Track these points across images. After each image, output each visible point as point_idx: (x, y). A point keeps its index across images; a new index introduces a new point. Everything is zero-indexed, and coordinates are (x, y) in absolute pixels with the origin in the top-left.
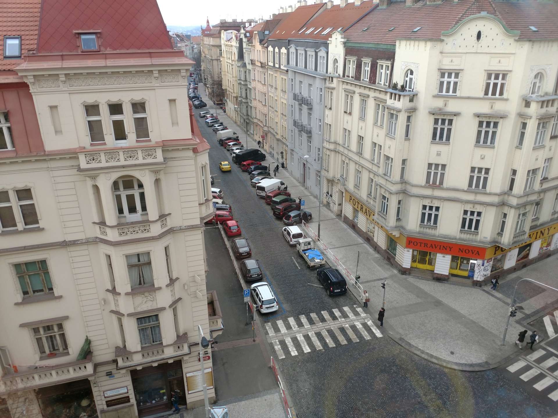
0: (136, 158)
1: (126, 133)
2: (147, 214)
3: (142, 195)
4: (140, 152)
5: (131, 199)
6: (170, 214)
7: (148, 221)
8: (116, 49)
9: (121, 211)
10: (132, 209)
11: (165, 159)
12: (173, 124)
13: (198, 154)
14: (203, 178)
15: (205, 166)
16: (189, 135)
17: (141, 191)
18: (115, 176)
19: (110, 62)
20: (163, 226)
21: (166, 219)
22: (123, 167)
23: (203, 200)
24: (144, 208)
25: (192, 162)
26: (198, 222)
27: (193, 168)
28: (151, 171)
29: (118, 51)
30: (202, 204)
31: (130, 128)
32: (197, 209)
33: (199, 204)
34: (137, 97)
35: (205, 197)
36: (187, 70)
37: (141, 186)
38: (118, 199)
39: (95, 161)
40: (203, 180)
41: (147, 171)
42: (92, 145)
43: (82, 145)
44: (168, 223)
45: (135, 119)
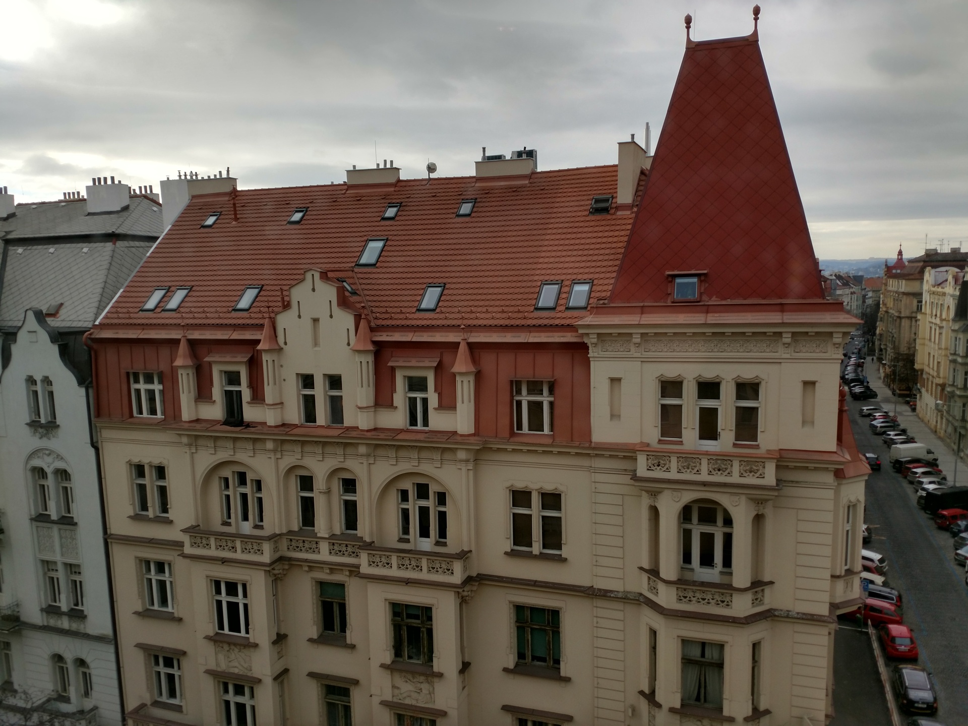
0: (729, 473)
1: (719, 430)
2: (731, 574)
3: (728, 539)
4: (736, 464)
5: (707, 541)
6: (772, 583)
7: (730, 587)
8: (725, 299)
9: (687, 558)
10: (707, 560)
11: (779, 482)
12: (804, 423)
13: (844, 481)
14: (848, 527)
15: (855, 506)
16: (832, 446)
17: (727, 530)
18: (688, 497)
19: (712, 318)
20: (756, 601)
21: (763, 590)
22: (705, 484)
23: (841, 570)
24: (727, 561)
25: (830, 494)
26: (825, 611)
27: (830, 505)
28: (752, 499)
29: (729, 302)
30: (839, 577)
31: (726, 422)
32: (827, 585)
33: (833, 576)
34: (748, 373)
35: (846, 565)
36: (845, 334)
37: (728, 521)
38: (687, 534)
39: (660, 467)
40: (848, 531)
41: (743, 498)
42: (660, 441)
43: (646, 440)
44: (767, 599)
45: (738, 409)
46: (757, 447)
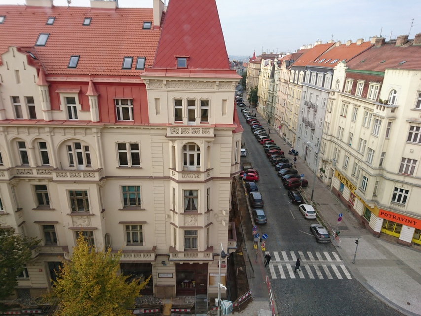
2: (200, 167)
3: (199, 155)
4: (201, 129)
5: (192, 156)
6: (213, 169)
7: (199, 171)
8: (196, 67)
9: (185, 163)
10: (192, 163)
11: (215, 135)
12: (223, 114)
13: (235, 134)
14: (236, 149)
15: (238, 142)
16: (231, 122)
17: (198, 153)
18: (185, 142)
19: (192, 75)
20: (208, 175)
21: (210, 171)
22: (191, 137)
23: (234, 163)
24: (199, 163)
26: (229, 176)
27: (231, 142)
29: (197, 69)
30: (233, 165)
32: (229, 168)
33: (231, 165)
34: (205, 97)
35: (235, 161)
36: (236, 82)
37: (199, 150)
38: (185, 155)
42: (175, 123)
43: (170, 122)
44: (211, 175)
46: (208, 123)
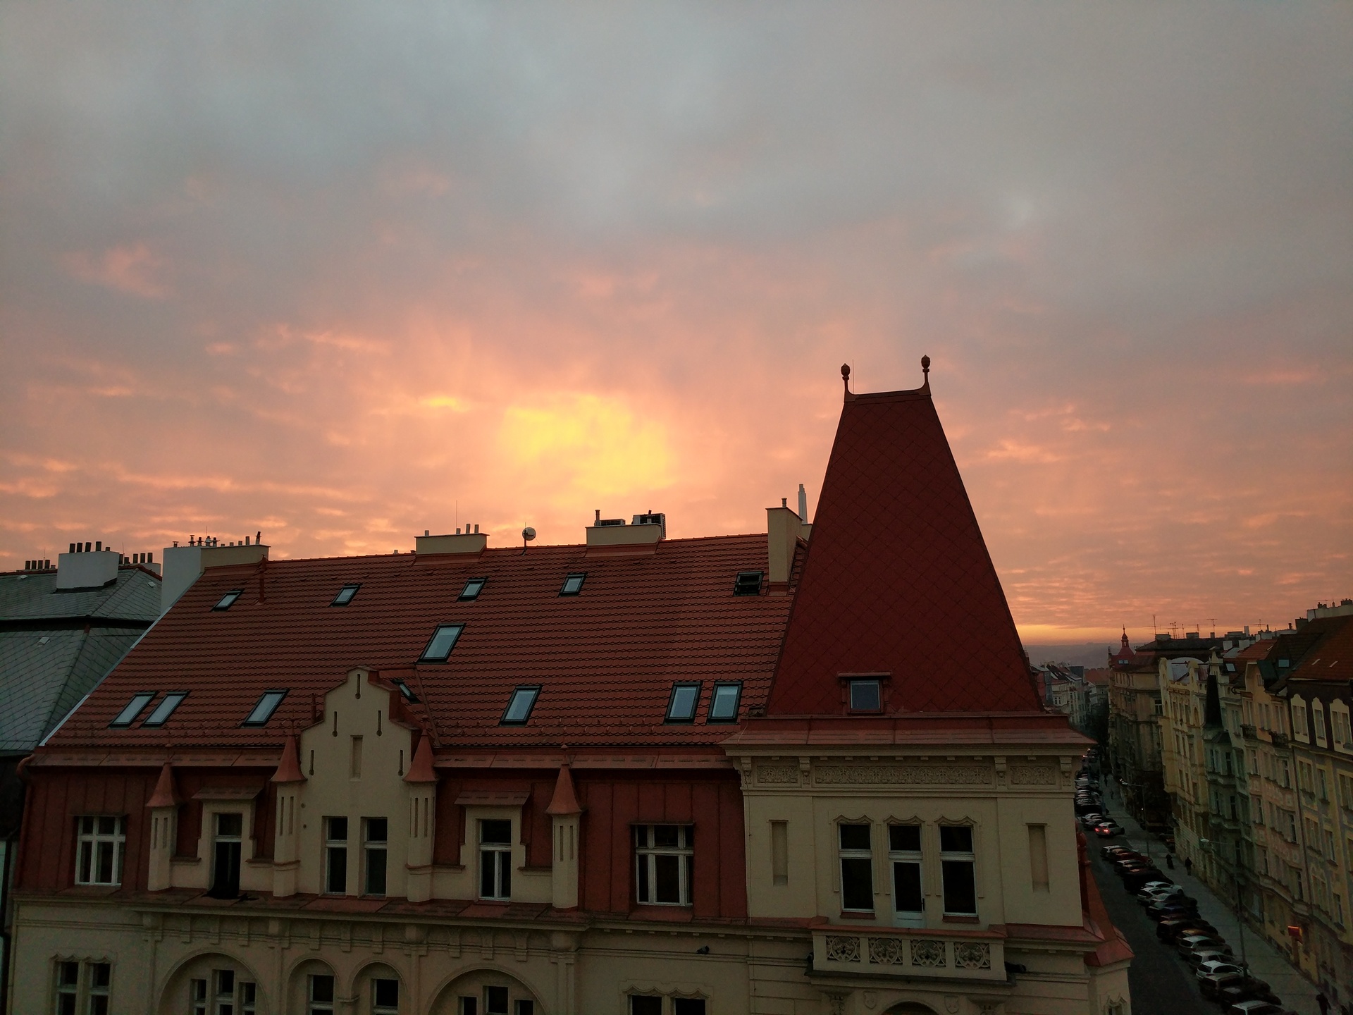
0: (941, 963)
1: (923, 896)
4: (949, 948)
8: (917, 710)
12: (1035, 884)
13: (1099, 971)
15: (1118, 1009)
16: (1076, 918)
18: (886, 1000)
22: (909, 979)
25: (1083, 991)
28: (975, 1002)
29: (922, 714)
31: (932, 884)
34: (956, 812)
39: (845, 955)
41: (965, 1000)
42: (844, 915)
43: (822, 914)
45: (945, 864)
46: (976, 921)
